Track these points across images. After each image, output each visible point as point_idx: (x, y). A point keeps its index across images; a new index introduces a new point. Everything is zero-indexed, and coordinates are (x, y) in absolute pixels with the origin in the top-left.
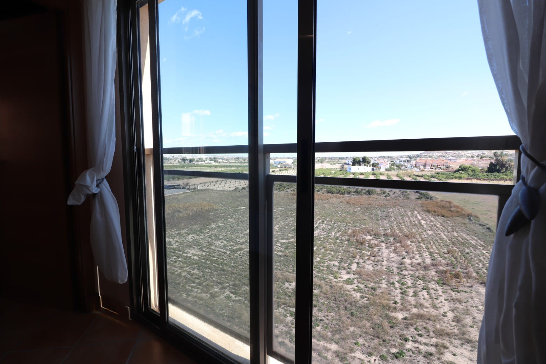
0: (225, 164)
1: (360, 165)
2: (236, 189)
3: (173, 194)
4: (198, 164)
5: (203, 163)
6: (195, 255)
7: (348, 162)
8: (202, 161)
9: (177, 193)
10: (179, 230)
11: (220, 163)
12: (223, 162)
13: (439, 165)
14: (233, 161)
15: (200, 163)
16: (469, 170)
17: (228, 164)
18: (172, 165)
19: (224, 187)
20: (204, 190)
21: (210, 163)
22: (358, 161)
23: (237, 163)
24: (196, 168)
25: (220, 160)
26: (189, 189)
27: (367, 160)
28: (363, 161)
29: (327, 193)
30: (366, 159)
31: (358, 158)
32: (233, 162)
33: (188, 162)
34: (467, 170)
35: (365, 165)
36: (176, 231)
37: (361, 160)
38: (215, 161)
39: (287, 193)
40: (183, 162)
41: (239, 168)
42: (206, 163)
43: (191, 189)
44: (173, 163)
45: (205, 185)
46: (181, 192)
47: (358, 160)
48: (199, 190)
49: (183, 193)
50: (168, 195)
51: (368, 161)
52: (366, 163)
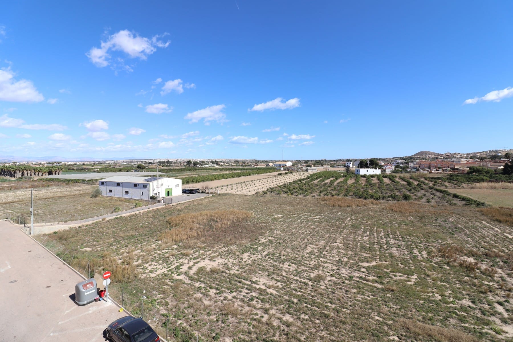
0: (228, 167)
1: (367, 167)
2: (257, 193)
5: (207, 166)
6: (269, 287)
7: (348, 165)
8: (205, 164)
10: (227, 246)
11: (222, 166)
12: (225, 166)
13: (444, 167)
14: (234, 164)
15: (204, 166)
16: (483, 172)
17: (230, 167)
18: (178, 168)
19: (242, 191)
20: (225, 195)
21: (213, 167)
22: (365, 163)
23: (238, 166)
24: (203, 171)
25: (222, 164)
26: (208, 193)
27: (375, 163)
29: (358, 198)
32: (235, 166)
33: (192, 165)
34: (481, 172)
35: (373, 168)
36: (224, 246)
37: (369, 162)
38: (217, 164)
40: (188, 165)
41: (245, 171)
42: (209, 167)
43: (211, 193)
44: (179, 167)
45: (222, 189)
48: (219, 195)
52: (374, 166)
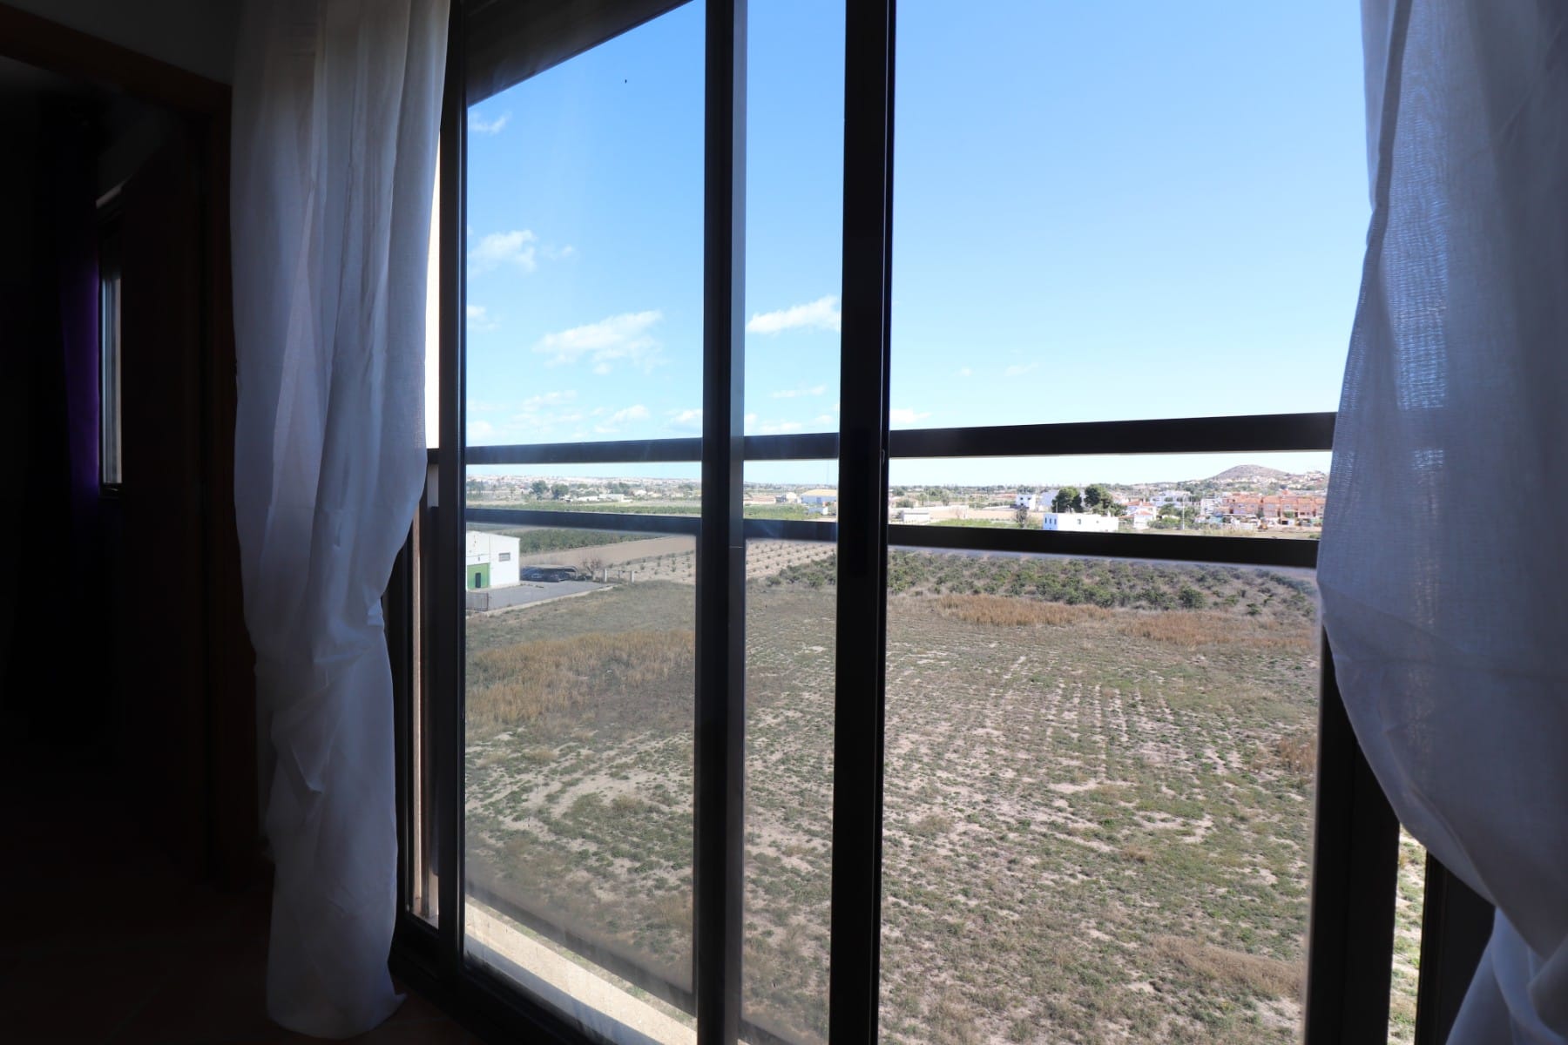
0: (659, 504)
1: (1080, 510)
3: (562, 597)
4: (581, 502)
5: (594, 498)
7: (1022, 501)
8: (588, 494)
9: (573, 596)
11: (641, 498)
12: (651, 497)
14: (679, 495)
15: (584, 499)
17: (666, 504)
18: (504, 503)
20: (654, 586)
21: (613, 501)
22: (1072, 498)
23: (691, 499)
25: (642, 492)
26: (601, 581)
27: (1102, 498)
28: (1087, 498)
29: (1051, 601)
30: (1099, 494)
31: (1075, 489)
32: (681, 499)
33: (549, 494)
35: (1095, 511)
36: (653, 737)
37: (1083, 496)
38: (626, 493)
39: (919, 597)
40: (535, 497)
42: (602, 501)
43: (610, 581)
44: (506, 499)
46: (583, 590)
47: (1074, 495)
48: (635, 586)
49: (592, 596)
50: (549, 601)
51: (1104, 500)
52: (1099, 506)
